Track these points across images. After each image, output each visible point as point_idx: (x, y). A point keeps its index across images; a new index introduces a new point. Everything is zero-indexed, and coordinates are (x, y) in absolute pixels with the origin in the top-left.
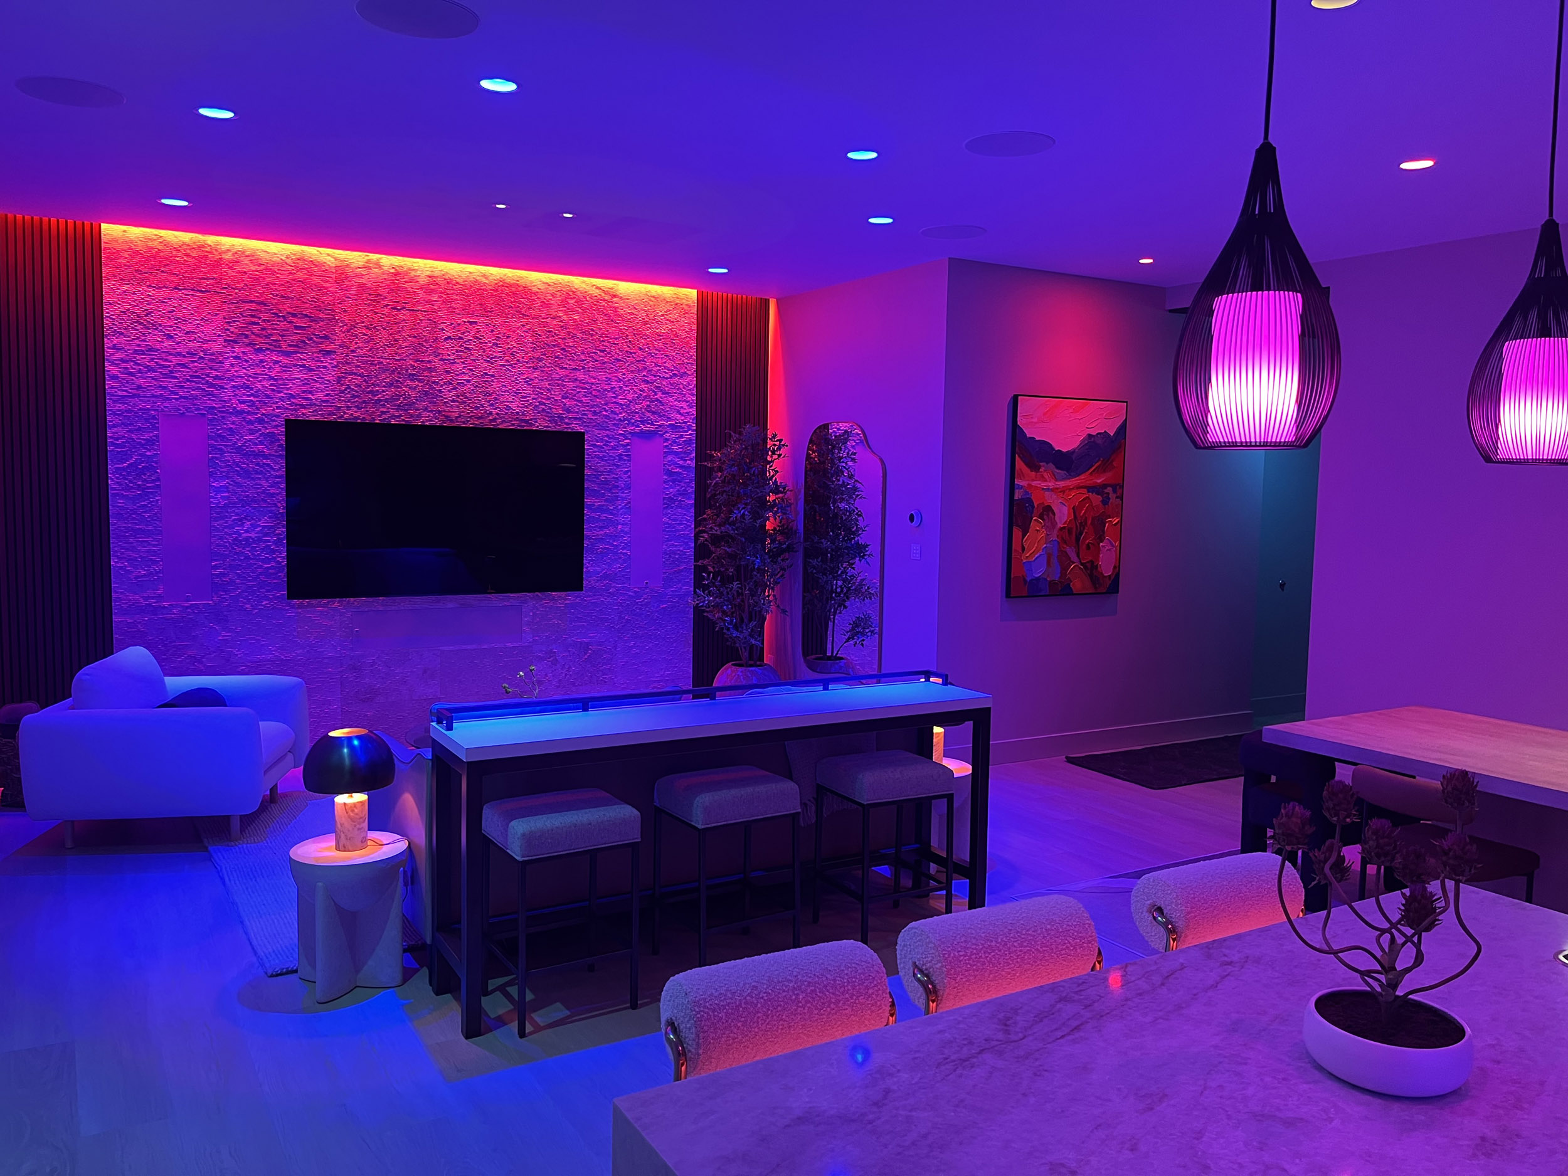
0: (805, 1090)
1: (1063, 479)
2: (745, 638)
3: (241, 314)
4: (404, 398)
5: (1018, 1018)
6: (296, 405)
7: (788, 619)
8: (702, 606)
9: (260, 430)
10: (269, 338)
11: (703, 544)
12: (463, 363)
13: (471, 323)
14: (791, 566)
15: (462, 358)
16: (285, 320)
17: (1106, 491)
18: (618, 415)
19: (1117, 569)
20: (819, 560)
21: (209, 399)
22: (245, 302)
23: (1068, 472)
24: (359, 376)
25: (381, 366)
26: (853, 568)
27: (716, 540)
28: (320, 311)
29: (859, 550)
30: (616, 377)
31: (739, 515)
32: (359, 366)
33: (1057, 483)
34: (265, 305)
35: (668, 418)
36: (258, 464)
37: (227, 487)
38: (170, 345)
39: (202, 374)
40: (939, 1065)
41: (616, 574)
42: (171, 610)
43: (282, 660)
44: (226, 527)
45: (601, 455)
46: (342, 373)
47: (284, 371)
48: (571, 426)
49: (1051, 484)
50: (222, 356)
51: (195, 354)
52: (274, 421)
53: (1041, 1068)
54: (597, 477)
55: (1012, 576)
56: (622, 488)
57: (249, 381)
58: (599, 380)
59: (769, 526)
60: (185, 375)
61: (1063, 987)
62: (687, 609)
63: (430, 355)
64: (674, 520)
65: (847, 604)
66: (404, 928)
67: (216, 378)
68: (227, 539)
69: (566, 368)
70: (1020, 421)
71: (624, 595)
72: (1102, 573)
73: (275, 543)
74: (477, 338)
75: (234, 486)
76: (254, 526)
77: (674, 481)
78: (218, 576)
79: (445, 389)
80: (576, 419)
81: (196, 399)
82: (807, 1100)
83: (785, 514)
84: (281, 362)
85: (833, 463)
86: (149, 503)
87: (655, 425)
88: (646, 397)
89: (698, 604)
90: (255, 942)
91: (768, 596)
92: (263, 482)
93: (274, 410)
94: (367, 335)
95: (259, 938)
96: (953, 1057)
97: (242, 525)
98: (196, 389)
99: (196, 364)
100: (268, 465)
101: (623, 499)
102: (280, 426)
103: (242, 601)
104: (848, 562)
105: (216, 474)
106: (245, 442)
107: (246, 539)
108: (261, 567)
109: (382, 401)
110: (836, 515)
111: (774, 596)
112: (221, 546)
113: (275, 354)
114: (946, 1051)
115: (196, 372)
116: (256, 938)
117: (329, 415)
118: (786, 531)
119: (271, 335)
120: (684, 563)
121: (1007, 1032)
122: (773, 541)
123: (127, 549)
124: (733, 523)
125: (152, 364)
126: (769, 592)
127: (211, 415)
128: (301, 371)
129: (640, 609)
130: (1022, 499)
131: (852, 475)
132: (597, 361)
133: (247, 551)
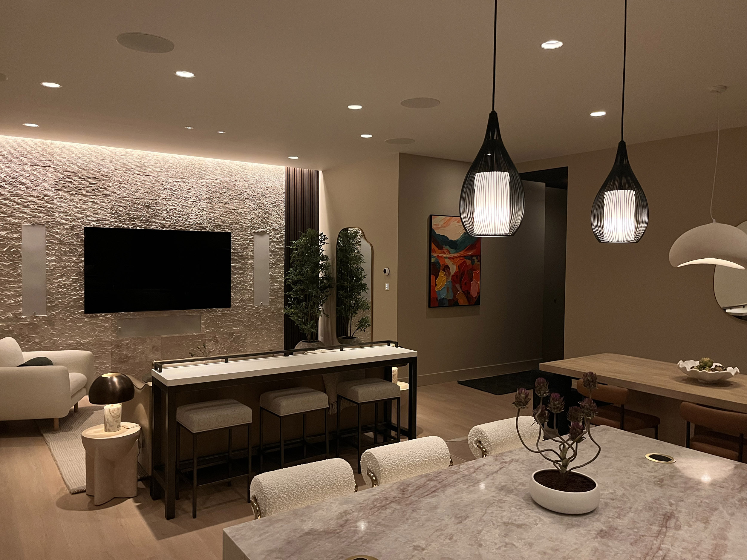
0: (311, 521)
1: (454, 253)
2: (309, 329)
3: (63, 177)
4: (144, 217)
5: (409, 488)
6: (90, 220)
7: (329, 319)
8: (288, 314)
9: (72, 232)
10: (77, 189)
11: (288, 284)
12: (172, 200)
13: (176, 182)
14: (331, 294)
15: (172, 198)
16: (85, 180)
17: (473, 258)
18: (247, 224)
19: (479, 293)
20: (344, 291)
21: (47, 218)
22: (65, 172)
23: (455, 249)
24: (122, 206)
25: (133, 202)
26: (360, 295)
27: (295, 283)
28: (102, 176)
29: (363, 287)
30: (246, 207)
31: (305, 271)
32: (121, 202)
33: (451, 255)
34: (75, 173)
35: (272, 226)
36: (70, 249)
37: (55, 260)
38: (28, 192)
39: (43, 206)
40: (371, 509)
41: (247, 299)
42: (26, 320)
43: (82, 343)
44: (54, 279)
45: (239, 243)
46: (113, 205)
47: (84, 204)
48: (225, 230)
49: (448, 256)
50: (53, 197)
51: (40, 196)
52: (79, 228)
53: (416, 508)
54: (237, 253)
55: (431, 297)
56: (250, 259)
57: (66, 209)
58: (238, 208)
59: (320, 276)
60: (35, 206)
61: (431, 475)
62: (281, 316)
63: (156, 196)
64: (275, 273)
65: (357, 312)
66: (138, 469)
67: (50, 207)
68: (54, 285)
69: (222, 203)
70: (433, 227)
71: (250, 309)
72: (472, 296)
73: (79, 286)
74: (179, 188)
75: (58, 259)
76: (68, 278)
77: (274, 255)
78: (49, 303)
79: (164, 213)
80: (227, 226)
81: (40, 218)
82: (311, 525)
83: (327, 270)
84: (82, 200)
85: (349, 247)
86: (16, 268)
87: (265, 229)
88: (260, 216)
89: (286, 313)
90: (65, 478)
91: (320, 309)
92: (73, 257)
93: (79, 223)
94: (125, 187)
95: (67, 476)
96: (378, 505)
97: (62, 278)
98: (40, 213)
99: (40, 201)
100: (75, 249)
101: (250, 263)
102: (81, 230)
103: (61, 315)
104: (358, 292)
105: (49, 253)
106: (64, 238)
107: (64, 285)
108: (71, 298)
109: (132, 218)
110: (351, 270)
111: (322, 308)
112: (51, 288)
113: (80, 196)
114: (375, 503)
115: (40, 205)
116: (66, 477)
117: (106, 225)
118: (328, 278)
119: (78, 187)
120: (280, 294)
121: (403, 494)
122: (322, 282)
123: (5, 290)
124: (302, 275)
125: (19, 201)
126: (320, 307)
127: (48, 225)
128: (93, 204)
129: (259, 316)
130: (435, 262)
131: (359, 252)
132: (237, 199)
133: (65, 290)
